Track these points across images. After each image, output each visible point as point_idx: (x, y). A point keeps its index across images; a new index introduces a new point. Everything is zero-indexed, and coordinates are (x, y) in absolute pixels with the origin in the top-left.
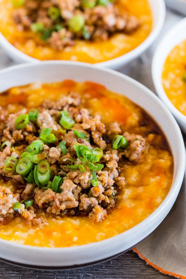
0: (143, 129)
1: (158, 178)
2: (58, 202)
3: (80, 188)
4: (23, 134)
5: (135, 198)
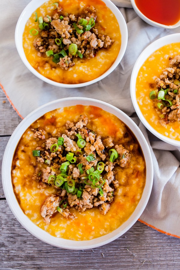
0: (127, 139)
1: (137, 180)
2: (81, 206)
3: (93, 197)
4: (56, 154)
5: (125, 195)
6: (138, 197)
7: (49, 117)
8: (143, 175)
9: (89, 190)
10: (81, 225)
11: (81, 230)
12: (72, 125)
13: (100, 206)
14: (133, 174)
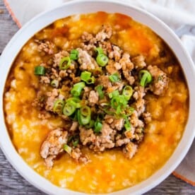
0: (164, 60)
1: (177, 112)
2: (98, 144)
3: (115, 131)
4: (67, 72)
5: (159, 133)
6: (178, 137)
7: (60, 25)
8: (185, 107)
9: (111, 121)
10: (97, 171)
11: (95, 178)
12: (90, 37)
13: (124, 146)
14: (171, 104)
